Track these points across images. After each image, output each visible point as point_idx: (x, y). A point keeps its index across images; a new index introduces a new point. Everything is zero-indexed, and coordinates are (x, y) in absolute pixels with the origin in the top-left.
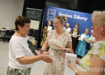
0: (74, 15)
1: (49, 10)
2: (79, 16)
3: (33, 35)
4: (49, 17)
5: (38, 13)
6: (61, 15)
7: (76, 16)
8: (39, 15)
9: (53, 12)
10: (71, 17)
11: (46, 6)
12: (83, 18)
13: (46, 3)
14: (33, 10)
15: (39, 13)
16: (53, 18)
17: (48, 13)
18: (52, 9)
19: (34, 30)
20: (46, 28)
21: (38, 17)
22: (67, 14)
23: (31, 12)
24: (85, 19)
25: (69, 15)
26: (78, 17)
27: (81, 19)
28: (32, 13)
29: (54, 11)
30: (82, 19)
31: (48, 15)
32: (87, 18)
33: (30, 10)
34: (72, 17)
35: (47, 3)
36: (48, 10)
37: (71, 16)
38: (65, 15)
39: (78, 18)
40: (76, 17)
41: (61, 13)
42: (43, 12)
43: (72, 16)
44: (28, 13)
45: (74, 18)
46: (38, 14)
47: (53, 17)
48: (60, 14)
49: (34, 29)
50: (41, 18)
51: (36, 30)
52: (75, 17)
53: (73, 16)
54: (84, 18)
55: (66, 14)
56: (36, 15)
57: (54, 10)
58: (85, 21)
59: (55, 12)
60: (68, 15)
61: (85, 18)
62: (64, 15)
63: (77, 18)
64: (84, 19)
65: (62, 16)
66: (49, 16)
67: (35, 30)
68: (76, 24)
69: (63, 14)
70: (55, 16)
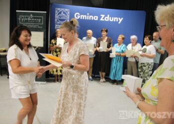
0: (101, 15)
1: (58, 11)
2: (108, 16)
4: (58, 23)
5: (38, 18)
6: (79, 17)
7: (103, 16)
8: (41, 21)
9: (64, 13)
10: (96, 18)
11: (52, 4)
12: (115, 18)
14: (29, 14)
15: (41, 18)
17: (57, 16)
18: (62, 9)
20: (54, 43)
21: (40, 25)
22: (89, 15)
24: (119, 21)
25: (92, 17)
26: (108, 19)
27: (112, 20)
28: (29, 19)
29: (67, 12)
30: (115, 21)
32: (122, 19)
33: (24, 14)
34: (97, 19)
36: (56, 12)
37: (95, 17)
39: (108, 20)
40: (104, 18)
41: (79, 14)
42: (47, 15)
43: (97, 17)
44: (21, 20)
45: (102, 19)
48: (77, 15)
50: (45, 27)
52: (102, 18)
53: (100, 17)
54: (117, 18)
55: (87, 15)
56: (35, 22)
57: (66, 10)
58: (119, 23)
59: (68, 13)
60: (90, 17)
61: (119, 18)
62: (84, 16)
63: (106, 20)
64: (117, 21)
65: (81, 18)
66: (58, 21)
68: (102, 31)
69: (81, 16)
70: (68, 20)
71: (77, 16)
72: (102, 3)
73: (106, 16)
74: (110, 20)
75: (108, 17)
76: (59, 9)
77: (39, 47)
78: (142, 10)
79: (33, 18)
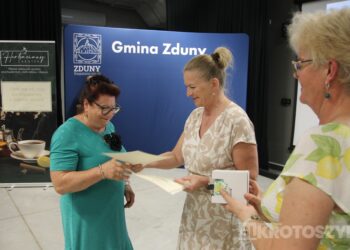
0: (164, 45)
1: (79, 39)
2: (178, 45)
3: (36, 132)
4: (80, 62)
6: (121, 48)
7: (168, 45)
8: (45, 60)
10: (154, 50)
11: (65, 26)
12: (191, 49)
13: (63, 16)
14: (20, 47)
15: (45, 54)
16: (95, 61)
17: (76, 50)
18: (87, 35)
19: (36, 116)
21: (43, 69)
22: (140, 45)
23: (16, 54)
25: (146, 47)
26: (177, 50)
27: (186, 54)
28: (20, 57)
29: (96, 39)
30: (191, 54)
31: (75, 56)
32: (205, 49)
34: (156, 52)
35: (66, 17)
36: (75, 40)
37: (152, 48)
38: (134, 47)
39: (178, 53)
40: (169, 50)
41: (120, 43)
42: (57, 47)
43: (156, 48)
44: (4, 59)
45: (165, 52)
46: (42, 58)
47: (96, 59)
48: (117, 45)
49: (36, 113)
50: (55, 71)
51: (46, 113)
52: (167, 49)
53: (161, 49)
54: (195, 49)
55: (136, 46)
57: (95, 36)
59: (100, 41)
60: (143, 48)
61: (200, 49)
62: (130, 48)
63: (174, 53)
64: (195, 53)
66: (79, 58)
67: (40, 116)
69: (126, 47)
70: (100, 57)
71: (118, 48)
72: (164, 21)
73: (174, 45)
74: (183, 53)
75: (178, 48)
76: (80, 35)
77: (43, 113)
78: (242, 32)
79: (28, 54)
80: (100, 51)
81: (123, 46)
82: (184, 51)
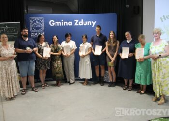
0: (75, 21)
1: (33, 20)
2: (82, 20)
4: (34, 31)
6: (54, 24)
7: (77, 21)
8: (16, 31)
10: (70, 24)
12: (88, 22)
16: (41, 31)
17: (32, 25)
22: (63, 22)
23: (3, 29)
24: (92, 24)
25: (67, 23)
29: (41, 20)
30: (88, 24)
32: (95, 22)
34: (71, 24)
36: (31, 21)
37: (69, 22)
38: (60, 23)
39: (82, 24)
40: (78, 23)
43: (71, 23)
45: (76, 24)
46: (14, 30)
53: (74, 23)
54: (90, 22)
56: (10, 32)
57: (41, 18)
58: (93, 26)
59: (43, 21)
60: (65, 23)
61: (93, 22)
62: (58, 23)
63: (80, 25)
65: (56, 25)
69: (56, 23)
70: (43, 28)
71: (52, 23)
73: (80, 21)
74: (84, 24)
75: (82, 22)
76: (33, 18)
78: (113, 12)
79: (8, 29)
80: (43, 25)
81: (54, 22)
82: (85, 23)
